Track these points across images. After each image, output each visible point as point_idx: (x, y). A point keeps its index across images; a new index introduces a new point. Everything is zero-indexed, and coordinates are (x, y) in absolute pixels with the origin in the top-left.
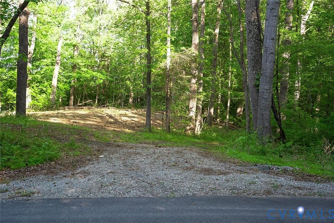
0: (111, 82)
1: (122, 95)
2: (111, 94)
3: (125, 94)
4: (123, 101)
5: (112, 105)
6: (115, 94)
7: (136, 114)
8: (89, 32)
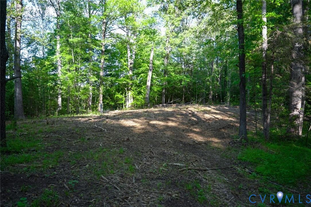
0: (195, 83)
1: (204, 94)
2: (194, 93)
3: (205, 93)
4: (205, 98)
5: (195, 102)
6: (197, 93)
7: (217, 110)
8: (176, 45)
